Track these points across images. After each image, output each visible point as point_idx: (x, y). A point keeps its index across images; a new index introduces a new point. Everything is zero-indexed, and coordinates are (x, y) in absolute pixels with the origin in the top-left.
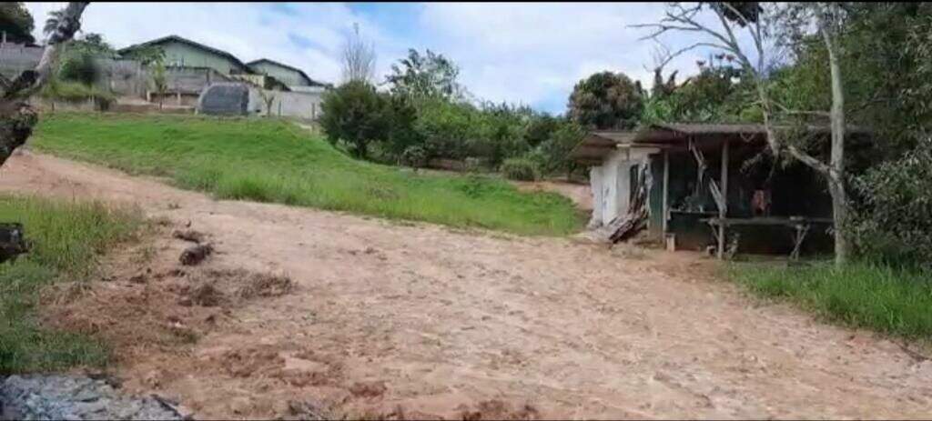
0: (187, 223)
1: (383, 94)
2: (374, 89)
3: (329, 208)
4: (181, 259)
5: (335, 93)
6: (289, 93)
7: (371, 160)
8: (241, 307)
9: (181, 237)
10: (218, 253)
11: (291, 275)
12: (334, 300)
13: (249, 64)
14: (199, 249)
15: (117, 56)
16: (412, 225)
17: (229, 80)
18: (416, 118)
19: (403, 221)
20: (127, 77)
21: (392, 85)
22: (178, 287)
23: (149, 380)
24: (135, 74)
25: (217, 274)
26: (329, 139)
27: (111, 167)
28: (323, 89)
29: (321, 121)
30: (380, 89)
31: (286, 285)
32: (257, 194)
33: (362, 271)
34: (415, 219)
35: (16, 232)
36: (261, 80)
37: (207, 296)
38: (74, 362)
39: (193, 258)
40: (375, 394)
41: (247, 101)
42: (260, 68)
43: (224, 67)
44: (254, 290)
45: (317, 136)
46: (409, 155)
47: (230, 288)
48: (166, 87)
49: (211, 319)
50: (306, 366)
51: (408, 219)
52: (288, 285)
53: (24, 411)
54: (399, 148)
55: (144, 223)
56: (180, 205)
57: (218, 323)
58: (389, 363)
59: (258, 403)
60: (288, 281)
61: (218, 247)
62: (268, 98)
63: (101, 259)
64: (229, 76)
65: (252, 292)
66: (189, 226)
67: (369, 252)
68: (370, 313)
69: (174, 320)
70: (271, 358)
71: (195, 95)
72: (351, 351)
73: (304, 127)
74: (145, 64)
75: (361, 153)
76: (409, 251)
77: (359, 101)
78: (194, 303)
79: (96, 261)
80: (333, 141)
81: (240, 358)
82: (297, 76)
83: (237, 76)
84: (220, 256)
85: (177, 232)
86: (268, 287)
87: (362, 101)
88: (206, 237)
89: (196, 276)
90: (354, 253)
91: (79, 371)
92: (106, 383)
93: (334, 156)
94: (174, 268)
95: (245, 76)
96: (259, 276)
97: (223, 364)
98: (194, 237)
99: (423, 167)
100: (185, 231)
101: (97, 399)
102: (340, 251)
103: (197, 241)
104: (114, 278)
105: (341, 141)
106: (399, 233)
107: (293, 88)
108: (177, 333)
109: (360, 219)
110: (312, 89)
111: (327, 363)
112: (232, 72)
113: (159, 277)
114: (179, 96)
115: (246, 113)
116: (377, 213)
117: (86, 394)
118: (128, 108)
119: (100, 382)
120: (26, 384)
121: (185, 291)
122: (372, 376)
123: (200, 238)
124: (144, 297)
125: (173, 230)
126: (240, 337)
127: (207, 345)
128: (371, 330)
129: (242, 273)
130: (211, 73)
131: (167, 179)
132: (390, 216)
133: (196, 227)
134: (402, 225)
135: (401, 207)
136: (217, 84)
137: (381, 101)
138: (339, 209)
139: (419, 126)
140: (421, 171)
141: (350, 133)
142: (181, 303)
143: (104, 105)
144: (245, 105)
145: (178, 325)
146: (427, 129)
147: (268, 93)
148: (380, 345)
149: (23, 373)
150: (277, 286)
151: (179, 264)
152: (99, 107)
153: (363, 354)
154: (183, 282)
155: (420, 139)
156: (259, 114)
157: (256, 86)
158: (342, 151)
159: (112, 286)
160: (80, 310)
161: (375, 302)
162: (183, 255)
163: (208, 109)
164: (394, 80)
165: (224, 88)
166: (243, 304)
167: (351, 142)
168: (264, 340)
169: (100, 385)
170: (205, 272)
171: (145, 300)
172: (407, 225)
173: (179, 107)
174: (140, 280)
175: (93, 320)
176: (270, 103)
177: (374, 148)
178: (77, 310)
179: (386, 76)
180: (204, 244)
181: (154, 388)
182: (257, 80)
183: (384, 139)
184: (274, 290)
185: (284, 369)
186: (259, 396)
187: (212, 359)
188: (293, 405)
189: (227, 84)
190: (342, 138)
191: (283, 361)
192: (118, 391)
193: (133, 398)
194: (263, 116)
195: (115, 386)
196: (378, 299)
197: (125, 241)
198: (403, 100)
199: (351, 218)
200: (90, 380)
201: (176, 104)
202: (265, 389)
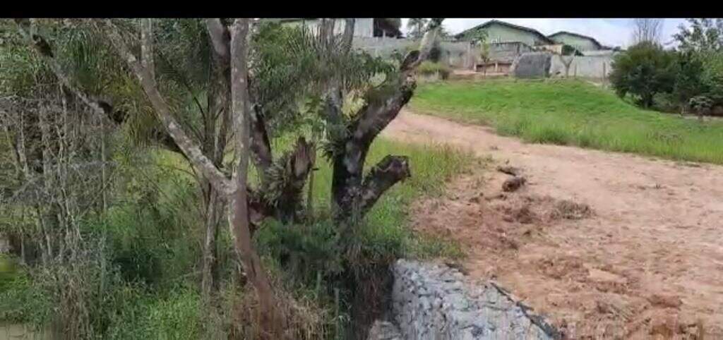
0: (506, 161)
1: (669, 52)
2: (661, 47)
3: (617, 150)
4: (504, 187)
5: (624, 54)
6: (581, 57)
7: (656, 109)
8: (549, 226)
9: (501, 170)
10: (531, 184)
11: (590, 204)
12: (629, 226)
13: (550, 37)
14: (516, 180)
15: (454, 39)
16: (698, 166)
17: (534, 51)
18: (702, 70)
19: (689, 163)
20: (461, 54)
21: (679, 43)
22: (503, 207)
23: (489, 272)
24: (466, 52)
25: (530, 199)
26: (617, 93)
27: (451, 120)
28: (611, 51)
29: (611, 77)
30: (666, 48)
31: (586, 211)
32: (557, 139)
33: (650, 204)
34: (700, 161)
35: (404, 163)
36: (559, 49)
37: (524, 215)
38: (437, 255)
39: (512, 187)
40: (673, 306)
41: (550, 65)
42: (558, 39)
43: (531, 40)
44: (559, 212)
45: (608, 90)
46: (694, 104)
47: (540, 211)
48: (488, 60)
49: (528, 233)
50: (608, 277)
51: (692, 161)
52: (588, 212)
53: (409, 283)
54: (684, 99)
55: (475, 160)
56: (499, 147)
57: (534, 236)
58: (683, 281)
59: (571, 300)
60: (587, 208)
61: (530, 180)
62: (567, 62)
63: (449, 185)
64: (535, 48)
65: (558, 215)
66: (507, 162)
67: (658, 187)
68: (662, 239)
69: (501, 231)
70: (577, 266)
71: (509, 65)
72: (647, 269)
73: (596, 84)
74: (473, 43)
75: (647, 103)
76: (696, 188)
77: (646, 58)
78: (515, 219)
79: (445, 186)
80: (622, 94)
81: (552, 265)
82: (587, 43)
83: (541, 47)
84: (532, 186)
85: (498, 167)
86: (569, 212)
87: (650, 58)
88: (520, 172)
89: (515, 200)
90: (643, 188)
91: (439, 261)
92: (459, 271)
93: (622, 106)
94: (499, 194)
95: (548, 47)
96: (564, 202)
97: (541, 267)
98: (511, 172)
99: (707, 114)
100: (504, 166)
101: (455, 281)
102: (631, 186)
103: (514, 175)
104: (458, 198)
105: (628, 94)
106: (684, 172)
107: (585, 53)
108: (503, 241)
109: (646, 160)
110: (601, 52)
111: (625, 276)
112: (537, 44)
113: (488, 199)
114: (497, 65)
115: (548, 76)
116: (663, 155)
117: (447, 276)
118: (460, 77)
119: (454, 269)
120: (410, 265)
121: (508, 211)
122: (668, 291)
123: (516, 172)
124: (480, 213)
125: (496, 166)
126: (551, 249)
127: (527, 251)
128: (663, 252)
129: (550, 200)
130: (522, 46)
131: (489, 128)
132: (674, 158)
133: (512, 164)
134: (687, 165)
135: (686, 150)
136: (526, 54)
137: (668, 57)
138: (627, 151)
139: (705, 77)
140: (705, 118)
141: (637, 87)
142: (506, 220)
143: (445, 75)
144: (547, 69)
145: (504, 235)
146: (713, 80)
147: (566, 58)
148: (674, 266)
149: (406, 258)
150: (579, 211)
151: (501, 191)
152: (441, 77)
153: (657, 273)
154: (506, 203)
155: (706, 89)
156: (560, 75)
157: (555, 53)
158: (629, 103)
159: (457, 204)
160: (439, 220)
161: (666, 230)
162: (505, 183)
163: (519, 74)
164: (680, 38)
165: (532, 57)
166: (551, 224)
167: (638, 95)
168: (570, 253)
169: (454, 272)
170: (521, 197)
171: (480, 215)
172: (692, 166)
173: (496, 74)
174: (476, 200)
175: (447, 227)
176: (568, 66)
177: (659, 99)
178: (436, 220)
179: (673, 36)
180: (519, 177)
181: (492, 279)
182: (556, 49)
183: (670, 91)
184: (576, 214)
185: (588, 277)
186: (571, 294)
187: (532, 263)
188: (601, 305)
189: (533, 53)
190: (629, 92)
191: (587, 271)
192: (467, 277)
193: (478, 284)
194: (562, 77)
195: (465, 274)
196: (669, 228)
197: (464, 173)
198: (689, 54)
199: (638, 158)
200: (448, 268)
201: (493, 72)
202: (576, 289)
